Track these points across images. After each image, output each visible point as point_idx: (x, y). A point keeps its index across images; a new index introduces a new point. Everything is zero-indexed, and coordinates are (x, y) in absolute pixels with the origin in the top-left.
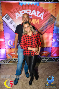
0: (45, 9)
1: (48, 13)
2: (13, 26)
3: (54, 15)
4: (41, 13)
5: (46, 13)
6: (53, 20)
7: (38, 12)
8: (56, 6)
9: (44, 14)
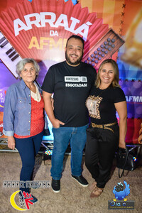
0: (94, 13)
1: (101, 25)
2: (7, 53)
3: (117, 31)
4: (83, 22)
5: (97, 24)
6: (115, 44)
7: (75, 21)
8: (124, 6)
9: (90, 26)
